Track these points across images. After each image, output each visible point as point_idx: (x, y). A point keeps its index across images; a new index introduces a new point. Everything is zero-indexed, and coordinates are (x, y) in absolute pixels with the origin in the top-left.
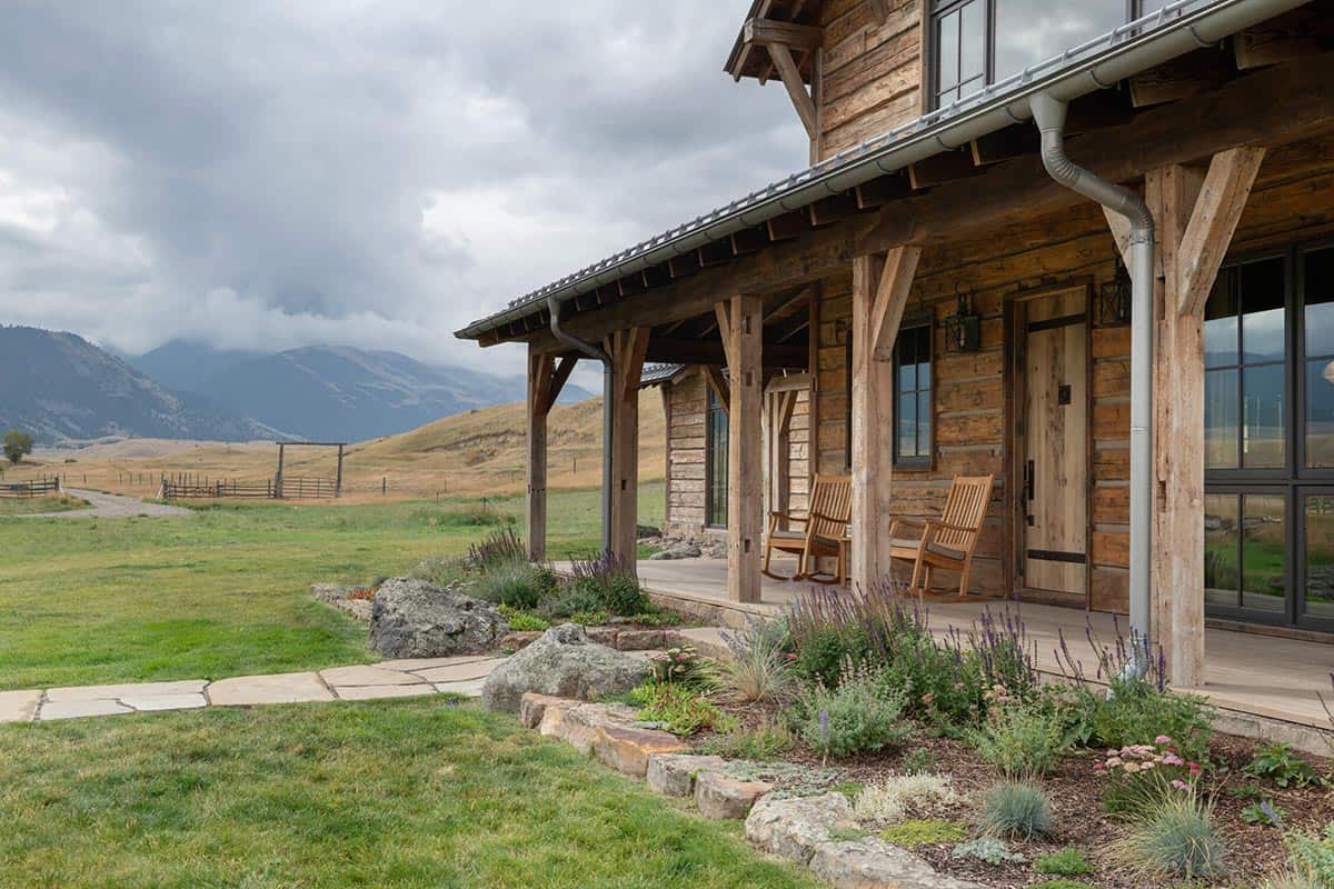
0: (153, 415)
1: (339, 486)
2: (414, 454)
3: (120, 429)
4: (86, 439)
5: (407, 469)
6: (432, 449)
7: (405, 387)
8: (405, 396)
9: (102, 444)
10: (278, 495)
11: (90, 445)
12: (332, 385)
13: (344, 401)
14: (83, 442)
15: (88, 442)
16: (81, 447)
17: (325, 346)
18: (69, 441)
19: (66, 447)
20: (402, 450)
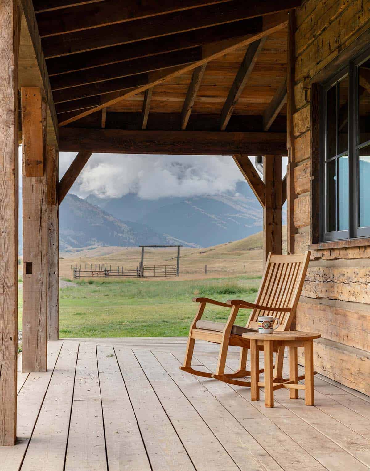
0: (115, 234)
1: (178, 270)
2: (242, 252)
3: (98, 242)
4: (80, 247)
5: (235, 260)
6: (253, 249)
7: (255, 216)
8: (255, 221)
9: (88, 249)
10: (140, 275)
11: (82, 250)
12: (213, 216)
13: (220, 225)
14: (79, 249)
15: (81, 249)
16: (78, 251)
17: (208, 195)
18: (71, 248)
19: (70, 251)
20: (236, 249)
